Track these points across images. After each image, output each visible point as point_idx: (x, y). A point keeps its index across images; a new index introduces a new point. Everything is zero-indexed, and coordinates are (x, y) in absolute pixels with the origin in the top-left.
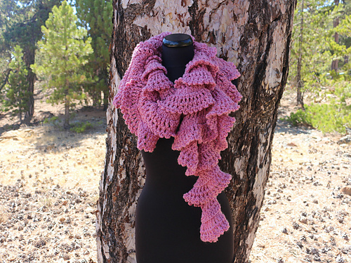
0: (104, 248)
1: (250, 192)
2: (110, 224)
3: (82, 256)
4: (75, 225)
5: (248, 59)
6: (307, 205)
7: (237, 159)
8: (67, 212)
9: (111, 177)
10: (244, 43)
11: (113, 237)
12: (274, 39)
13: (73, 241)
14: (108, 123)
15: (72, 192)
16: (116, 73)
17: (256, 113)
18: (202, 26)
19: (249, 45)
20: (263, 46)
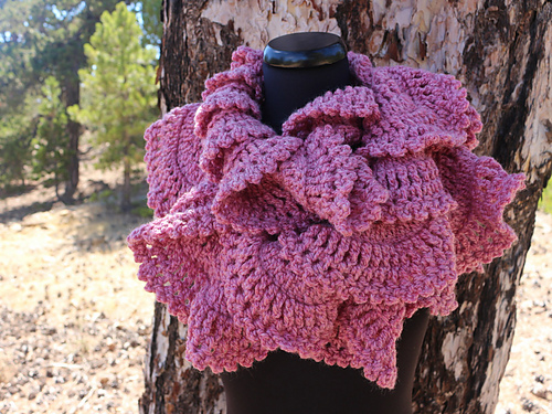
1: (473, 402)
4: (126, 391)
5: (484, 99)
6: (543, 359)
7: (450, 335)
8: (113, 364)
9: (163, 359)
10: (473, 59)
12: (548, 47)
15: (125, 326)
18: (367, 18)
19: (486, 63)
20: (520, 67)
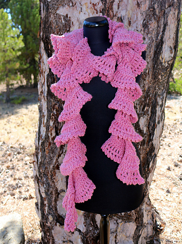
0: (40, 189)
1: (150, 142)
2: (45, 171)
3: (24, 193)
4: (18, 170)
5: (149, 39)
7: (142, 118)
8: (11, 161)
9: (44, 135)
10: (145, 26)
11: (47, 181)
12: (169, 22)
13: (17, 182)
14: (39, 94)
15: (14, 146)
16: (45, 53)
17: (156, 81)
18: (112, 13)
19: (150, 27)
20: (160, 28)
